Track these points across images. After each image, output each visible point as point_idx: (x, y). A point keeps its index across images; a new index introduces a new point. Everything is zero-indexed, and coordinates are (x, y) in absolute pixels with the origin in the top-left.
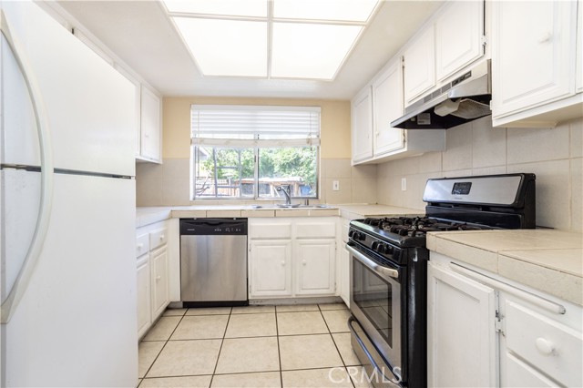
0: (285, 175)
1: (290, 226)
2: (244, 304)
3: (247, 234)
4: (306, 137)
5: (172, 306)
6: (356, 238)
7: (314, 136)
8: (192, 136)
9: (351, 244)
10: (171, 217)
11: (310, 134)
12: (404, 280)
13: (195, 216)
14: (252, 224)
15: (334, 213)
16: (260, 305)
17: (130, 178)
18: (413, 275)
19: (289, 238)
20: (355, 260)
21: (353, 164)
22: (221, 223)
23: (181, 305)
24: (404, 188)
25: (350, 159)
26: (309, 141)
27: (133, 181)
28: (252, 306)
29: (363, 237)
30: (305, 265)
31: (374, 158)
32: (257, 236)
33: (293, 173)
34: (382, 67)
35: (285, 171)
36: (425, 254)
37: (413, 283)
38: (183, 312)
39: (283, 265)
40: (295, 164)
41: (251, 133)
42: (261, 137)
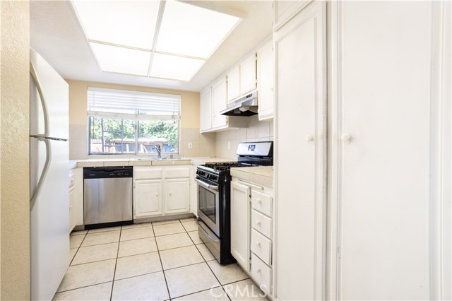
0: (153, 136)
1: (161, 171)
2: (130, 223)
3: (132, 176)
4: (172, 114)
5: (77, 228)
6: (201, 174)
7: (177, 114)
8: (88, 109)
9: (198, 178)
10: (77, 167)
11: (174, 112)
12: (220, 190)
13: (95, 166)
14: (135, 170)
15: (189, 163)
16: (142, 222)
17: (66, 140)
18: (224, 188)
19: (160, 179)
20: (200, 187)
21: (201, 132)
22: (114, 170)
23: (83, 228)
24: (229, 148)
25: (199, 129)
26: (173, 117)
27: (67, 142)
28: (135, 224)
29: (203, 174)
30: (170, 195)
31: (213, 130)
32: (139, 178)
33: (159, 135)
34: (216, 79)
35: (152, 134)
36: (230, 178)
37: (224, 191)
38: (86, 232)
39: (157, 196)
40: (159, 129)
41: (133, 109)
42: (140, 112)
